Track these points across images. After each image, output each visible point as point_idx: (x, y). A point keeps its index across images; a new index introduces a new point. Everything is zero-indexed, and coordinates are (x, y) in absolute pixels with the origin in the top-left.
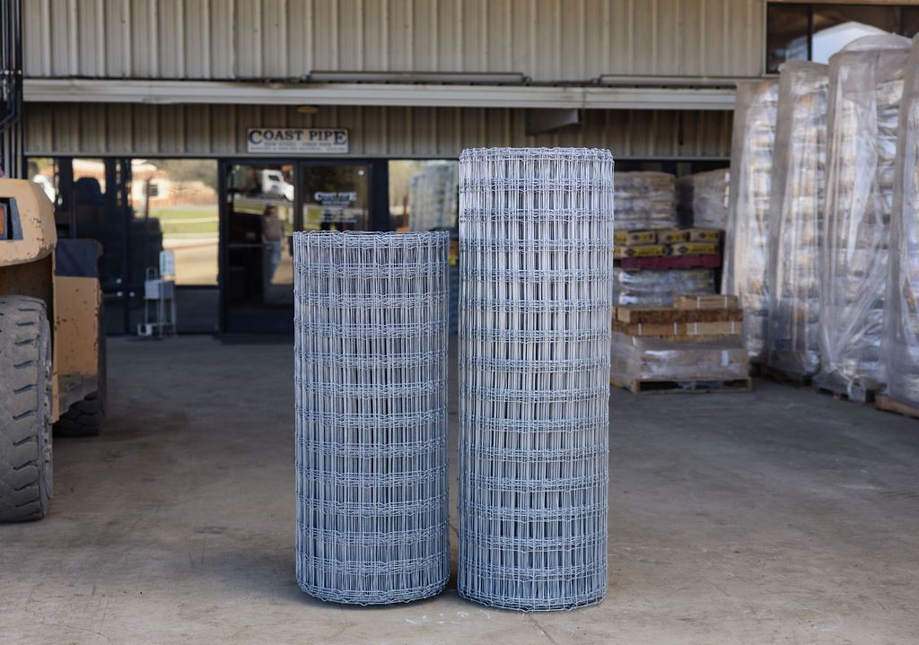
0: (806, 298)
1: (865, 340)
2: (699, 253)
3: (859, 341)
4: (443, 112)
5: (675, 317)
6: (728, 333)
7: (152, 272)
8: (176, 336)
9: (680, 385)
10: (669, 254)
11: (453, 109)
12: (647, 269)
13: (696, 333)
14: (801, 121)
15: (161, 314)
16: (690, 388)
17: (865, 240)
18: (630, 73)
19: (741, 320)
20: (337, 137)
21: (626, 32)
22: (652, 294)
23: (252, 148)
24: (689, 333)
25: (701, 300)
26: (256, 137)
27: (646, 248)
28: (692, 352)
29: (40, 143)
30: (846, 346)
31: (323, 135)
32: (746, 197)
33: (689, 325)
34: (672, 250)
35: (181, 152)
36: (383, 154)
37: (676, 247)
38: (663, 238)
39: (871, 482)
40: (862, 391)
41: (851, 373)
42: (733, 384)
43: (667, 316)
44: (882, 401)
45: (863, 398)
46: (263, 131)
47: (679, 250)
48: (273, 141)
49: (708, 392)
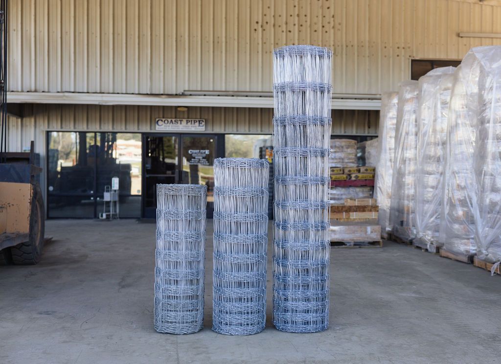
0: (410, 201)
1: (436, 221)
2: (365, 178)
3: (433, 221)
4: (251, 110)
5: (344, 209)
6: (371, 217)
7: (108, 188)
8: (119, 219)
9: (346, 243)
10: (350, 179)
11: (257, 109)
12: (339, 186)
13: (355, 218)
14: (408, 111)
15: (111, 209)
16: (350, 245)
17: (435, 170)
18: (344, 92)
19: (378, 211)
20: (199, 123)
21: (342, 74)
22: (341, 199)
23: (158, 128)
24: (351, 217)
25: (358, 201)
26: (160, 123)
27: (338, 176)
28: (352, 227)
29: (55, 125)
30: (427, 224)
31: (193, 122)
32: (386, 150)
33: (351, 213)
34: (351, 177)
35: (124, 130)
36: (222, 132)
37: (353, 176)
38: (346, 171)
39: (414, 292)
40: (434, 247)
41: (429, 238)
42: (374, 243)
43: (340, 209)
44: (443, 252)
45: (435, 251)
46: (164, 120)
47: (354, 177)
48: (168, 124)
49: (360, 247)
